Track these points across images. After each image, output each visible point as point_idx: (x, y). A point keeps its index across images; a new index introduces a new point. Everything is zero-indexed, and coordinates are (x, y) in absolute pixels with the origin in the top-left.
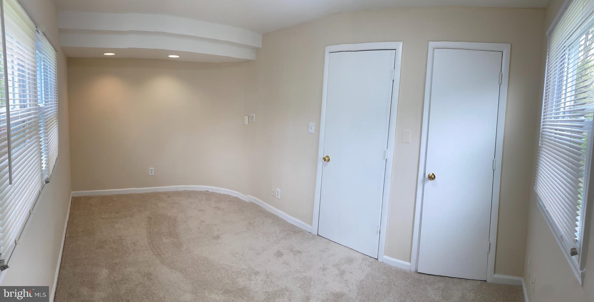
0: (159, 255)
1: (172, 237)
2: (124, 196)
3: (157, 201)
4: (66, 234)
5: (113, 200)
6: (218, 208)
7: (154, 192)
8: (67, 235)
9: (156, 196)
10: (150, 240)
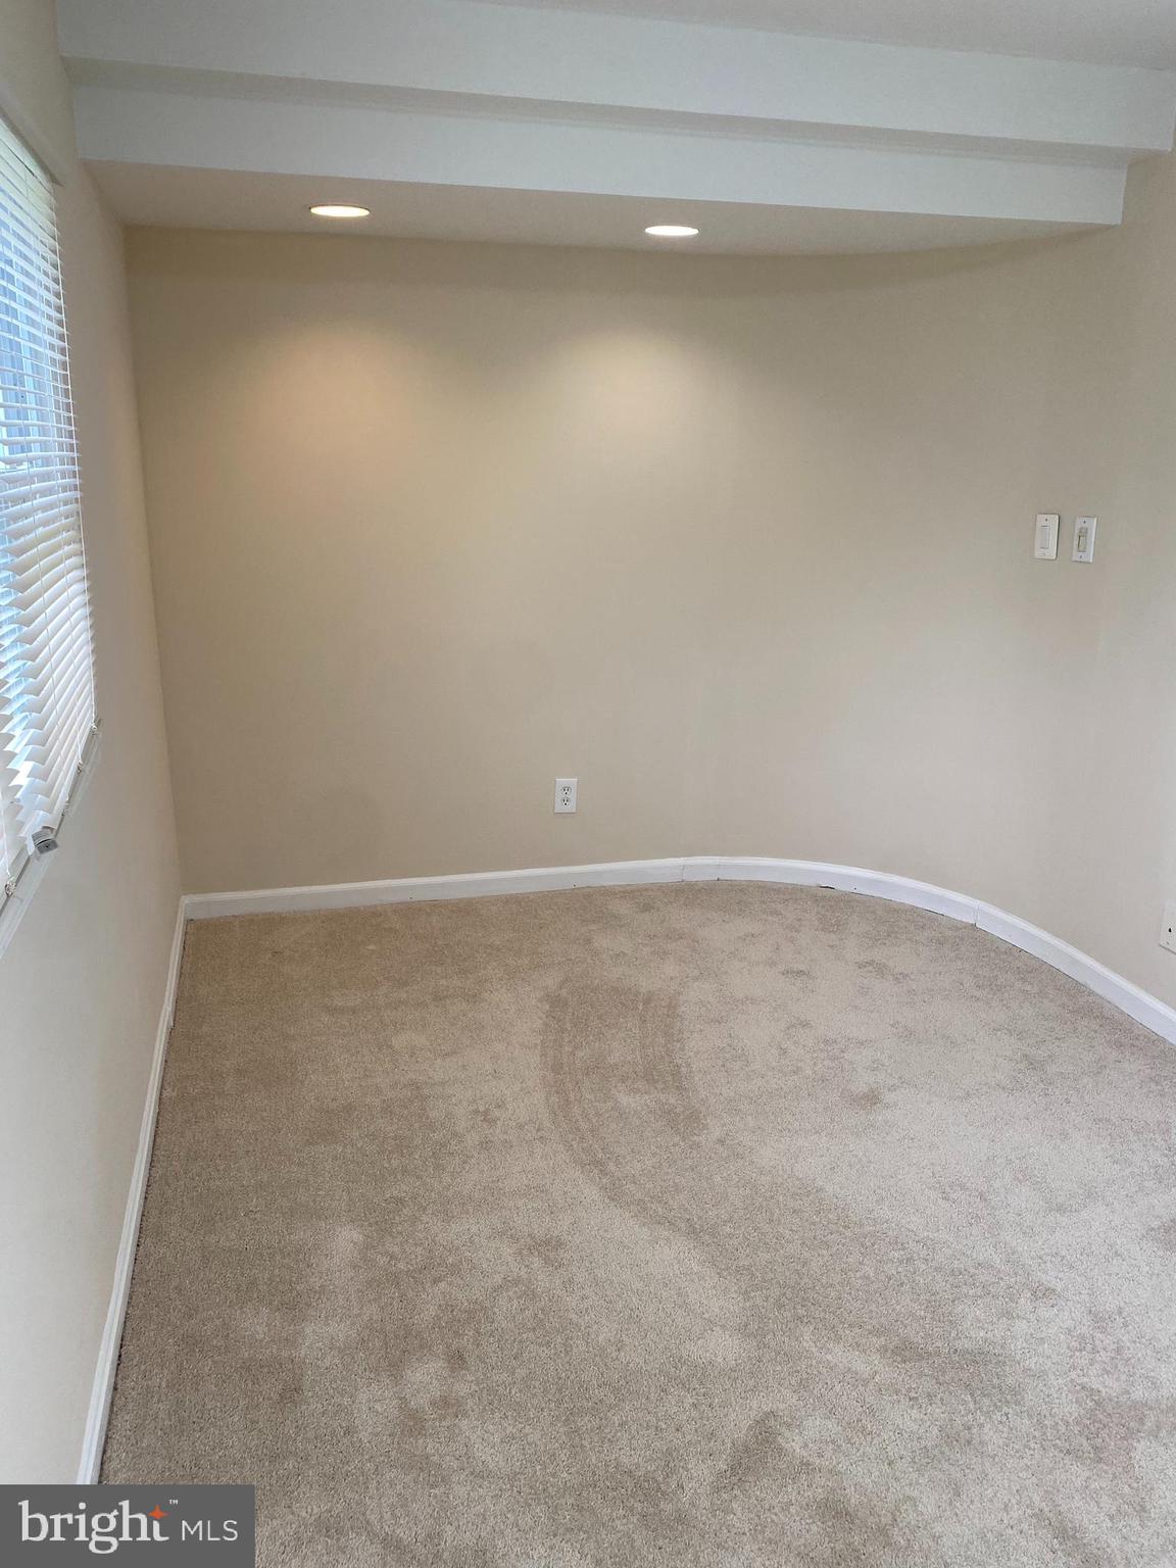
0: (598, 1163)
1: (660, 1085)
2: (435, 906)
3: (593, 927)
4: (162, 1088)
5: (386, 926)
6: (881, 970)
7: (578, 889)
8: (165, 1094)
9: (590, 905)
10: (554, 1099)
